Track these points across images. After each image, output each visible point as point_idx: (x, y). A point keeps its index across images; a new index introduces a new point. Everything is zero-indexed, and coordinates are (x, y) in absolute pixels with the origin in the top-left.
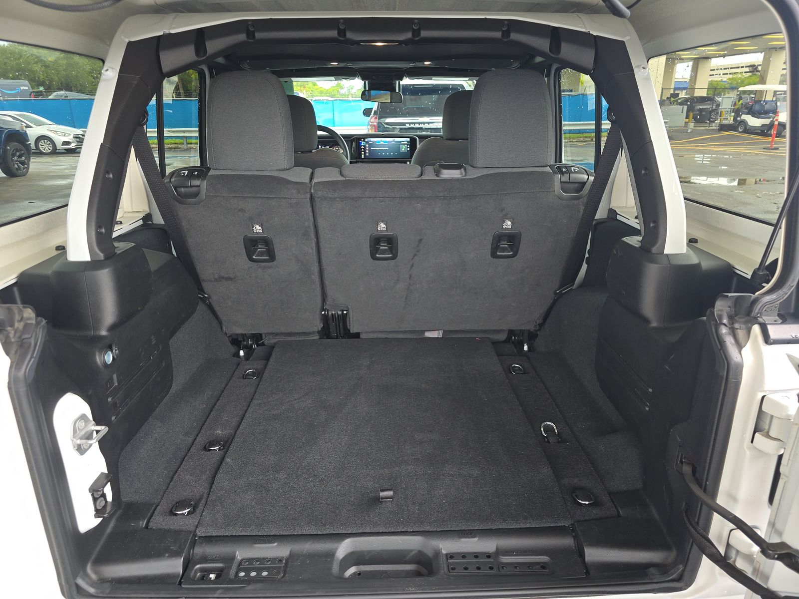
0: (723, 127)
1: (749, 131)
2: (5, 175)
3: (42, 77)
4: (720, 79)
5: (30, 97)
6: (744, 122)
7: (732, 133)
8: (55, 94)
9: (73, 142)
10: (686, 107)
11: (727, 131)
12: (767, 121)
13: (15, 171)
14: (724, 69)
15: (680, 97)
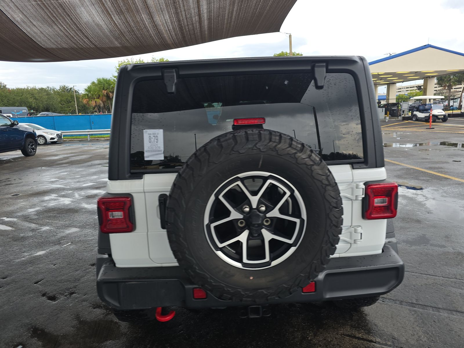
0: (405, 119)
1: (419, 120)
2: (23, 156)
3: (34, 105)
4: (403, 94)
5: (28, 116)
6: (415, 115)
7: (410, 121)
8: (41, 113)
9: (56, 138)
10: (384, 109)
11: (407, 120)
12: (427, 115)
13: (30, 153)
14: (407, 88)
15: (382, 103)
